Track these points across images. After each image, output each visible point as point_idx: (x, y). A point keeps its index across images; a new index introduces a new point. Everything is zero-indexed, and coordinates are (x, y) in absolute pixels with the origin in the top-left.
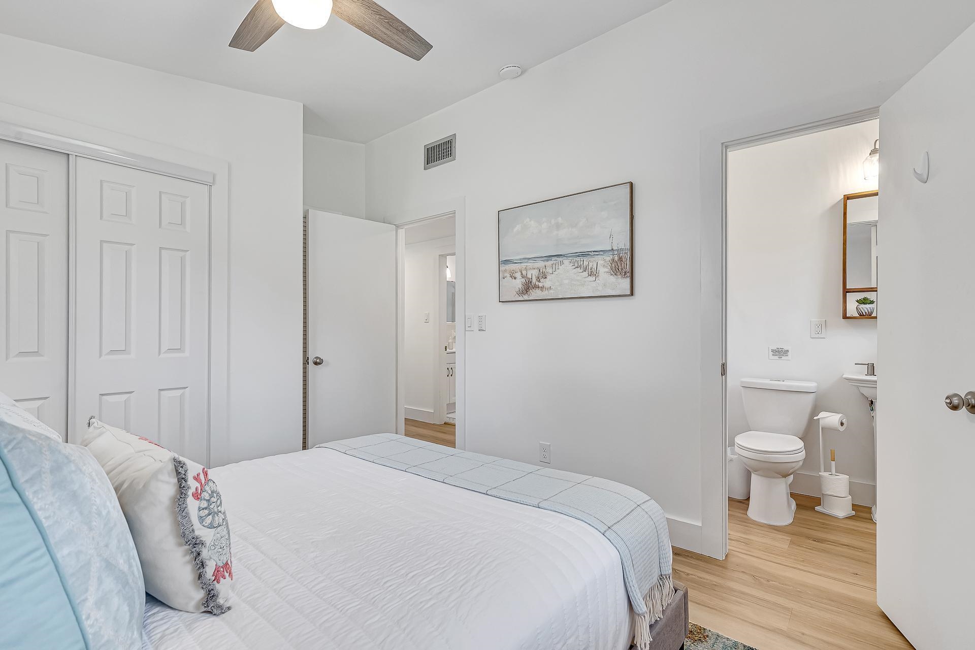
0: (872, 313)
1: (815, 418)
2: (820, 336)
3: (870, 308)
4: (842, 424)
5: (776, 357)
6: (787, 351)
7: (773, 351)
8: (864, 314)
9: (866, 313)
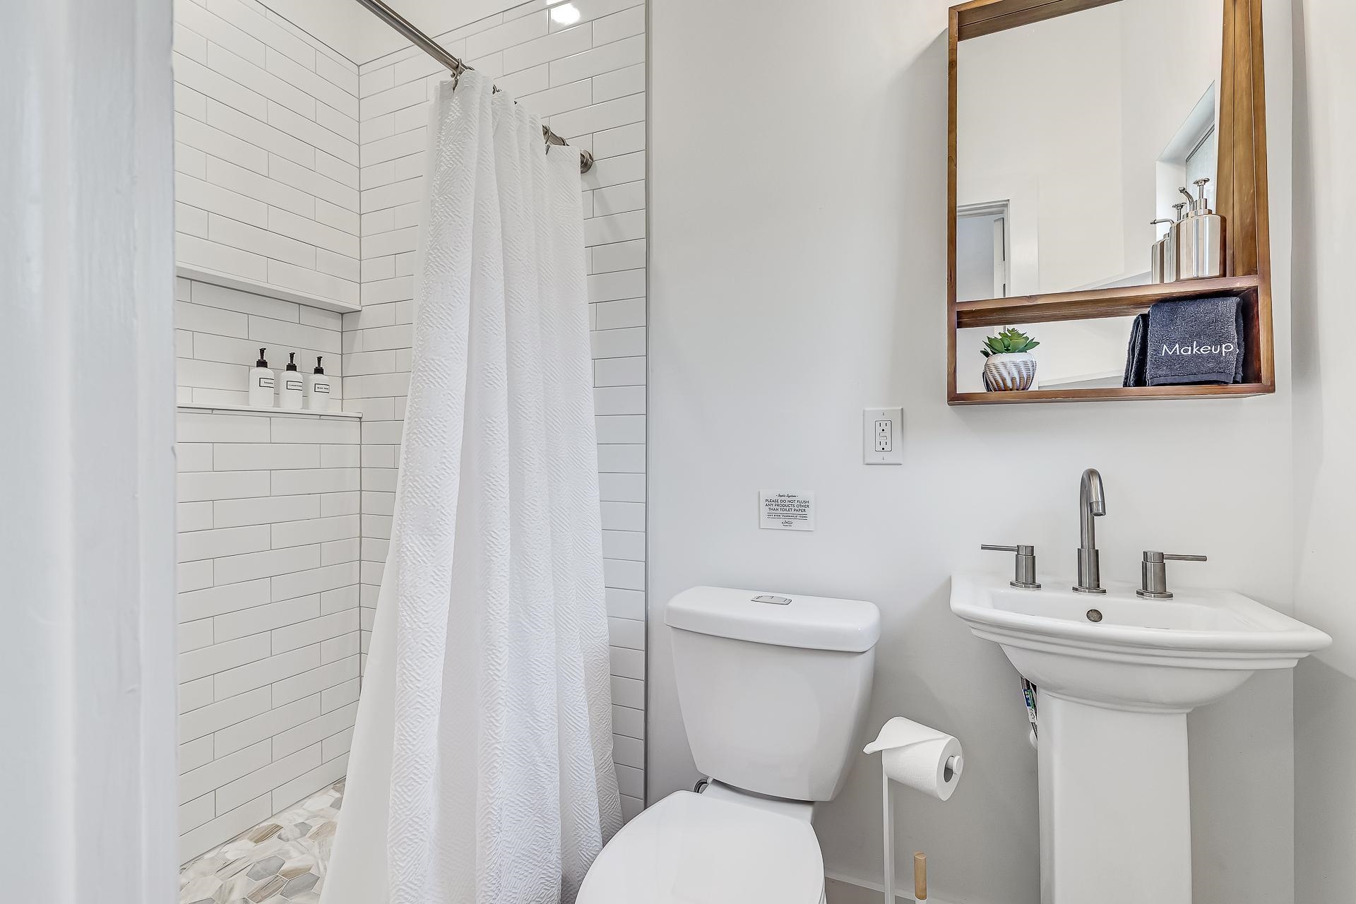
0: (1030, 379)
1: (869, 749)
2: (889, 458)
3: (1025, 363)
4: (948, 773)
5: (777, 523)
6: (804, 505)
7: (769, 502)
8: (1009, 384)
9: (1013, 379)
